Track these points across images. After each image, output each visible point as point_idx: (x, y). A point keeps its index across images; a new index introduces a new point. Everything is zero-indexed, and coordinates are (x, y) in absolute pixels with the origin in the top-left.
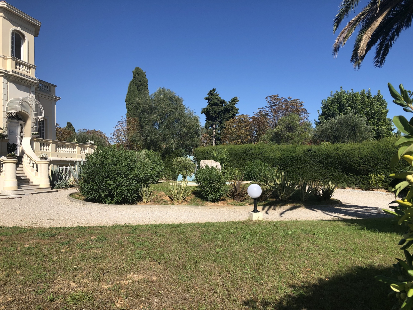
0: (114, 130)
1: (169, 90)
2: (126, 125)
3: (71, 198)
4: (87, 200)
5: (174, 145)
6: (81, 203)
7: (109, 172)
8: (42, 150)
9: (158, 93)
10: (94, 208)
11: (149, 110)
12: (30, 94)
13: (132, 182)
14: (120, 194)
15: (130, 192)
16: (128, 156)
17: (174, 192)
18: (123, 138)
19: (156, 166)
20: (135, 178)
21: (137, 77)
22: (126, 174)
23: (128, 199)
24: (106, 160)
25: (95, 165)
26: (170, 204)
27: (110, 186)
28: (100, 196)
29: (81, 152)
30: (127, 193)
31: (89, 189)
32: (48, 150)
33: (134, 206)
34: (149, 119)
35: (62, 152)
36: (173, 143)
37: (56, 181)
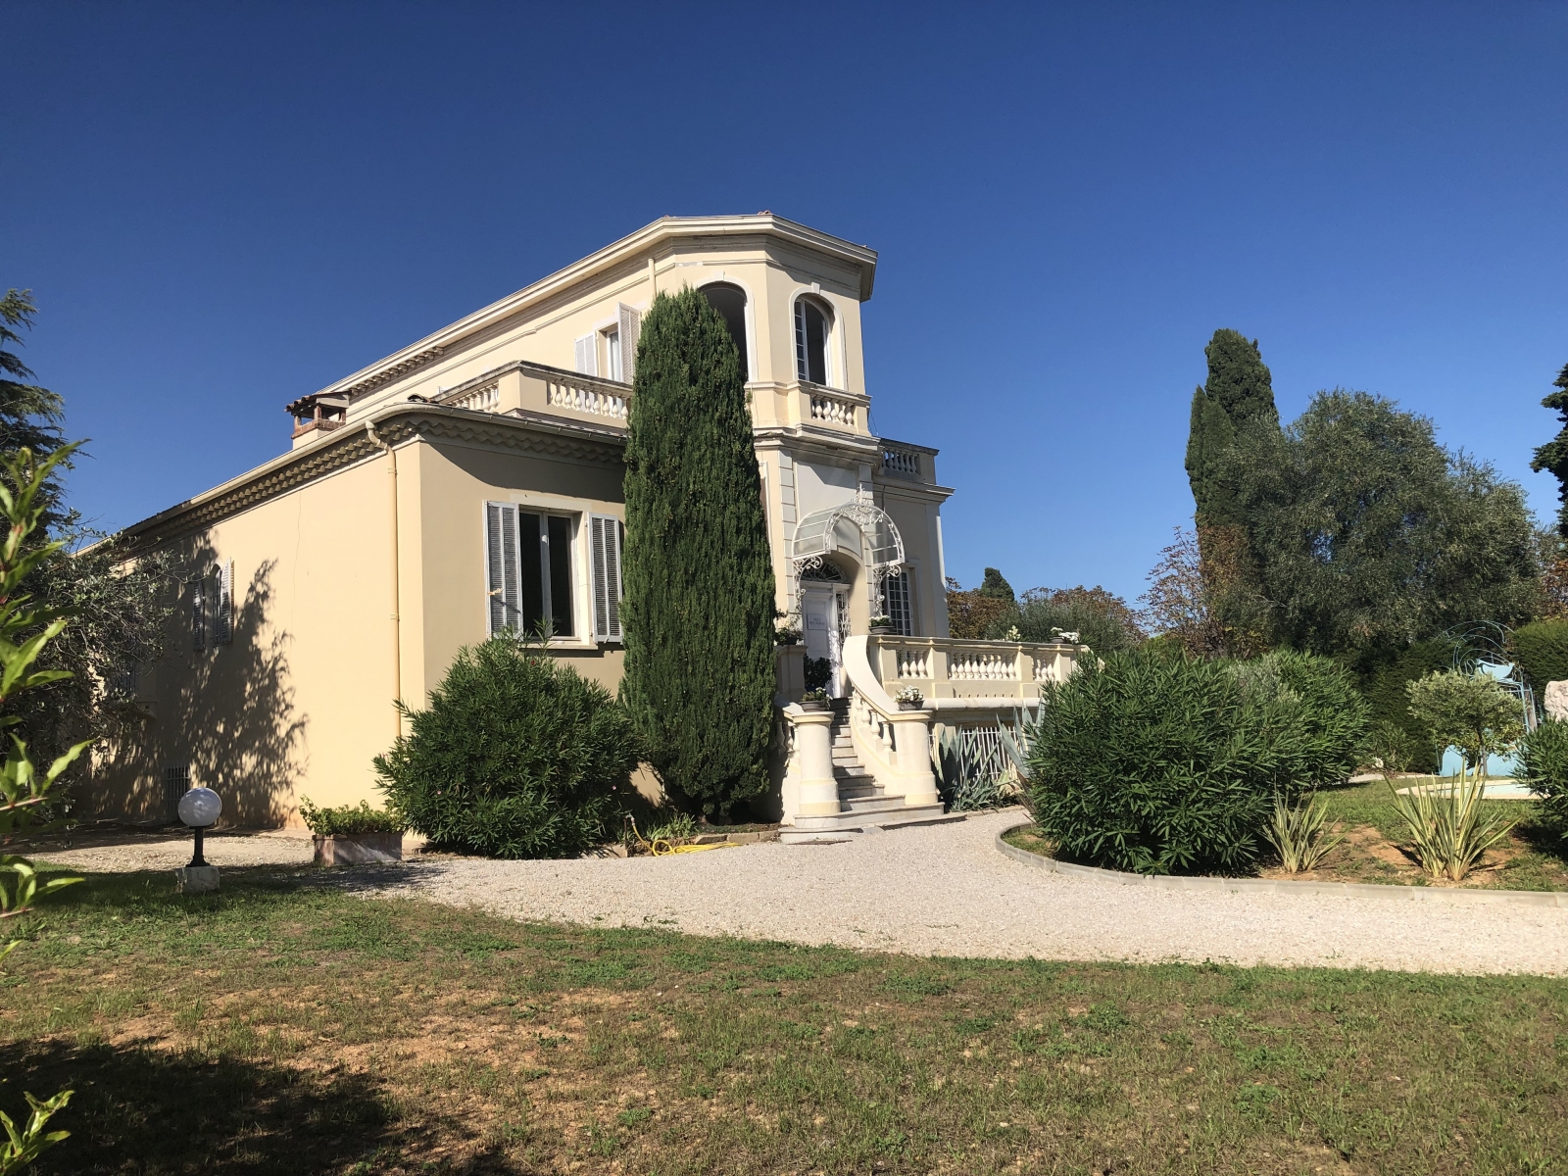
0: (1152, 580)
1: (1362, 396)
2: (1199, 558)
3: (1007, 845)
4: (1065, 855)
5: (1409, 621)
6: (1041, 865)
7: (1133, 747)
8: (906, 675)
9: (1317, 416)
10: (1089, 885)
11: (1283, 488)
12: (858, 490)
13: (1232, 787)
14: (1187, 836)
15: (1227, 829)
16: (1206, 685)
17: (1420, 828)
18: (1191, 610)
19: (1332, 718)
20: (1238, 771)
21: (1223, 368)
22: (1201, 756)
23: (1219, 855)
24: (1118, 701)
25: (1079, 723)
26: (1408, 882)
27: (1143, 804)
28: (1110, 840)
29: (1034, 674)
30: (1213, 829)
31: (1066, 815)
32: (922, 675)
33: (1245, 885)
34: (1287, 524)
35: (969, 677)
36: (1405, 614)
37: (956, 784)
